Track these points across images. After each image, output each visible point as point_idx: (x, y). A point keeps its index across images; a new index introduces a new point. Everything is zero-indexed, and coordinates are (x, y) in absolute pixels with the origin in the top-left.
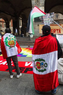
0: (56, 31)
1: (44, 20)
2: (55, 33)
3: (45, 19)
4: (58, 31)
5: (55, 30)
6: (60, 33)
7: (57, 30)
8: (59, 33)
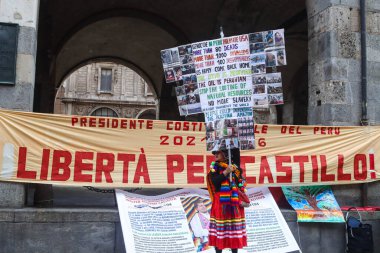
0: (119, 166)
1: (202, 78)
2: (109, 180)
3: (214, 76)
4: (133, 166)
5: (110, 157)
6: (147, 181)
7: (126, 158)
8: (136, 180)
